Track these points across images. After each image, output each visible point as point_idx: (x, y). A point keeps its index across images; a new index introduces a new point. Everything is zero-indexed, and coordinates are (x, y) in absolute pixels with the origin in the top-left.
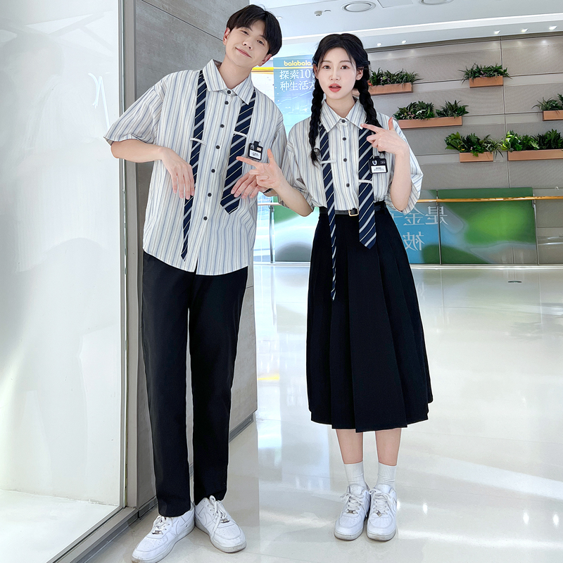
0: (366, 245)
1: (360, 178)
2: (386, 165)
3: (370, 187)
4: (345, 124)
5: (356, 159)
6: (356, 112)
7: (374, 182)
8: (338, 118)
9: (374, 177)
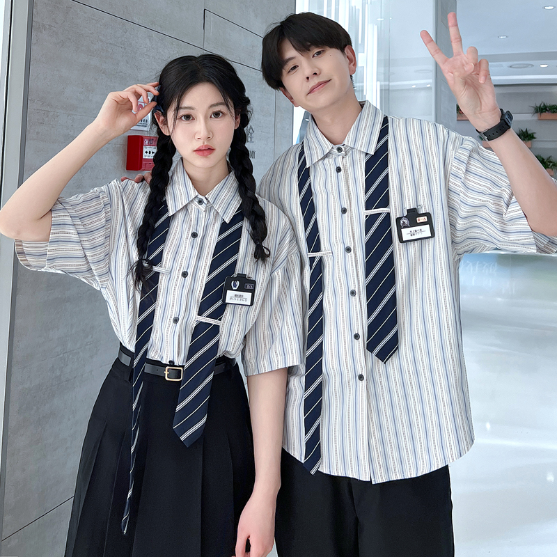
0: (182, 438)
1: (200, 314)
2: (253, 291)
3: (216, 330)
4: (202, 207)
5: (203, 277)
6: (225, 191)
7: (225, 323)
8: (193, 193)
9: (228, 313)
